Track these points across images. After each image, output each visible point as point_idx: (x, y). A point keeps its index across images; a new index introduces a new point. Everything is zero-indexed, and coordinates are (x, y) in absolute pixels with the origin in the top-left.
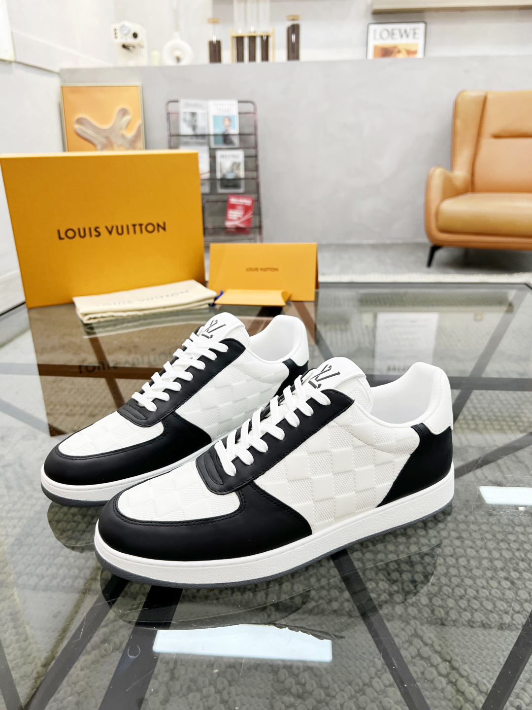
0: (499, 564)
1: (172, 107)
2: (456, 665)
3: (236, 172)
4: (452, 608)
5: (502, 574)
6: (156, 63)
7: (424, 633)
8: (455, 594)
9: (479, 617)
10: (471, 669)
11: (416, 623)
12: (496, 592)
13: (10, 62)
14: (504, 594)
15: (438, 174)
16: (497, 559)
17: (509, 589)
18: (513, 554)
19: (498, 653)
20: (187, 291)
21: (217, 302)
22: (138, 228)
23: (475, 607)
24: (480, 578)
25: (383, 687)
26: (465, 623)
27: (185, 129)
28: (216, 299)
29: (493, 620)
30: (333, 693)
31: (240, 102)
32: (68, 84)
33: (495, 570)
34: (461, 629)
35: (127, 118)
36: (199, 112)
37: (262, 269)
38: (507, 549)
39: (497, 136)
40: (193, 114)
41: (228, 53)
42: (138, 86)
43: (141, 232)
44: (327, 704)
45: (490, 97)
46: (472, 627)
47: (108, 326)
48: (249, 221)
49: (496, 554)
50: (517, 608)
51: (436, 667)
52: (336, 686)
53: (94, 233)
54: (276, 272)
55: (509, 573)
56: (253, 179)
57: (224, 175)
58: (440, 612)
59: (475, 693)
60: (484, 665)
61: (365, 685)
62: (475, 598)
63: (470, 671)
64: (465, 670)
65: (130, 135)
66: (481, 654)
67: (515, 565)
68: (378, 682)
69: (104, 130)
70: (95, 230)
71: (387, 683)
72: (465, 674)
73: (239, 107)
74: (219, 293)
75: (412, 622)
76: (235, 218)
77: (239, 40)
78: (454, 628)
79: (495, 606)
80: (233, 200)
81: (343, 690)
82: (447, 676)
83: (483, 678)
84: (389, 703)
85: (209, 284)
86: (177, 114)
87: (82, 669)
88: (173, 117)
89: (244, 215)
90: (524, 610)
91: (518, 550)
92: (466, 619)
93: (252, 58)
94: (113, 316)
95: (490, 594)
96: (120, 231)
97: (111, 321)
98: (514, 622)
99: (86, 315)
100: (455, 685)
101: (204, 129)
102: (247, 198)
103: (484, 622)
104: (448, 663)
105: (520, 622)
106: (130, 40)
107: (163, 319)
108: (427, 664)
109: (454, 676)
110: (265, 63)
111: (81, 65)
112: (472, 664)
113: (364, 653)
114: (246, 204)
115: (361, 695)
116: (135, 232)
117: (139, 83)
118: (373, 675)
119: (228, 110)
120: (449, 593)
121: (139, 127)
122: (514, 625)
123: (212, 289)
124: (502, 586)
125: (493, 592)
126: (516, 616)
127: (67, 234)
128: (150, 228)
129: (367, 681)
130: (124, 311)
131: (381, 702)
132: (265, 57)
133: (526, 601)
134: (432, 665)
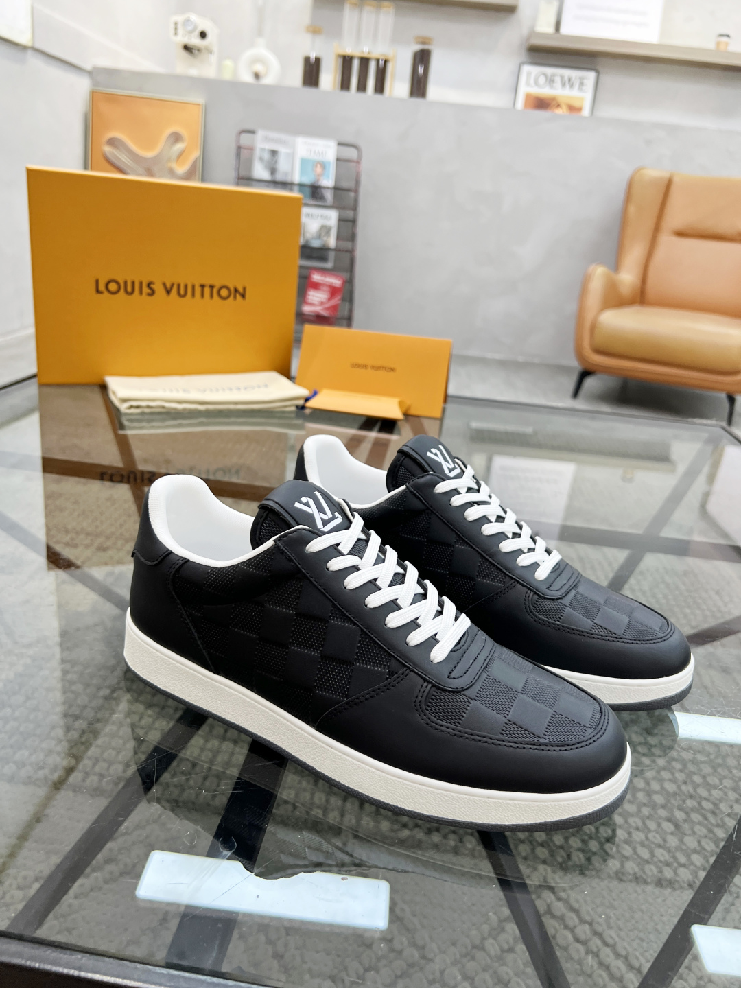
0: (659, 799)
1: (245, 140)
2: (599, 929)
3: (325, 239)
4: (595, 854)
5: (662, 813)
6: (227, 76)
7: (556, 883)
8: (599, 835)
9: (631, 867)
10: (619, 936)
11: (545, 870)
12: (655, 837)
13: (24, 48)
14: (665, 841)
15: (599, 272)
16: (656, 793)
17: (672, 833)
18: (679, 787)
19: (655, 918)
20: (266, 386)
21: (309, 404)
22: (207, 290)
23: (627, 854)
24: (632, 816)
25: (499, 952)
26: (613, 875)
27: (260, 172)
28: (307, 400)
29: (650, 874)
30: (431, 956)
31: (339, 144)
32: (101, 89)
33: (654, 806)
34: (606, 882)
35: (179, 146)
36: (282, 150)
37: (373, 367)
38: (670, 780)
39: (680, 234)
40: (274, 153)
41: (329, 77)
42: (199, 105)
43: (212, 296)
44: (421, 969)
45: (676, 180)
46: (621, 880)
47: (152, 421)
48: (335, 308)
49: (655, 786)
50: (683, 860)
51: (572, 930)
52: (434, 946)
53: (146, 290)
54: (392, 373)
55: (671, 811)
56: (347, 251)
57: (307, 241)
58: (578, 856)
59: (623, 968)
60: (636, 932)
61: (474, 947)
62: (627, 842)
63: (617, 939)
64: (611, 937)
65: (181, 169)
66: (632, 917)
67: (681, 803)
68: (493, 945)
69: (145, 159)
70: (149, 285)
71: (506, 947)
72: (610, 942)
73: (338, 151)
74: (312, 393)
75: (541, 867)
76: (317, 300)
77: (347, 61)
78: (597, 880)
79: (653, 855)
80: (316, 277)
81: (443, 952)
82: (584, 943)
83: (635, 950)
84: (507, 973)
85: (297, 380)
86: (251, 149)
87: (76, 897)
88: (244, 153)
89: (329, 299)
90: (692, 863)
91: (685, 783)
92: (614, 869)
93: (362, 87)
94: (163, 407)
95: (647, 838)
96: (182, 292)
97: (160, 413)
98: (678, 879)
99: (124, 400)
100: (598, 956)
101: (286, 174)
102: (336, 276)
103: (638, 875)
104: (587, 926)
105: (686, 880)
106: (195, 41)
107: (232, 420)
108: (560, 925)
109: (596, 943)
110: (378, 96)
111: (122, 65)
112: (620, 930)
113: (473, 905)
114: (334, 285)
115: (469, 961)
116: (202, 295)
117: (201, 100)
118: (486, 935)
119: (322, 153)
120: (591, 833)
121: (195, 162)
122: (678, 881)
123: (301, 385)
124: (662, 829)
125: (650, 836)
126: (682, 871)
127: (108, 287)
128: (224, 293)
129: (477, 942)
130: (180, 402)
131: (495, 972)
132: (380, 88)
133: (695, 851)
134: (566, 927)
